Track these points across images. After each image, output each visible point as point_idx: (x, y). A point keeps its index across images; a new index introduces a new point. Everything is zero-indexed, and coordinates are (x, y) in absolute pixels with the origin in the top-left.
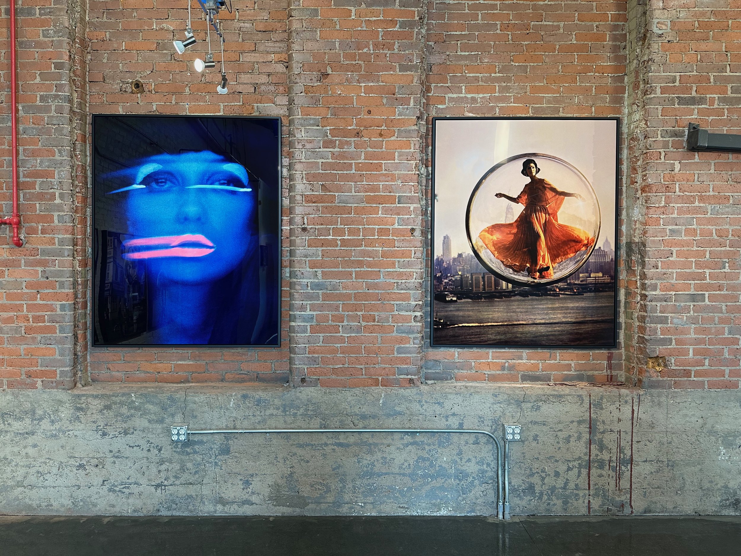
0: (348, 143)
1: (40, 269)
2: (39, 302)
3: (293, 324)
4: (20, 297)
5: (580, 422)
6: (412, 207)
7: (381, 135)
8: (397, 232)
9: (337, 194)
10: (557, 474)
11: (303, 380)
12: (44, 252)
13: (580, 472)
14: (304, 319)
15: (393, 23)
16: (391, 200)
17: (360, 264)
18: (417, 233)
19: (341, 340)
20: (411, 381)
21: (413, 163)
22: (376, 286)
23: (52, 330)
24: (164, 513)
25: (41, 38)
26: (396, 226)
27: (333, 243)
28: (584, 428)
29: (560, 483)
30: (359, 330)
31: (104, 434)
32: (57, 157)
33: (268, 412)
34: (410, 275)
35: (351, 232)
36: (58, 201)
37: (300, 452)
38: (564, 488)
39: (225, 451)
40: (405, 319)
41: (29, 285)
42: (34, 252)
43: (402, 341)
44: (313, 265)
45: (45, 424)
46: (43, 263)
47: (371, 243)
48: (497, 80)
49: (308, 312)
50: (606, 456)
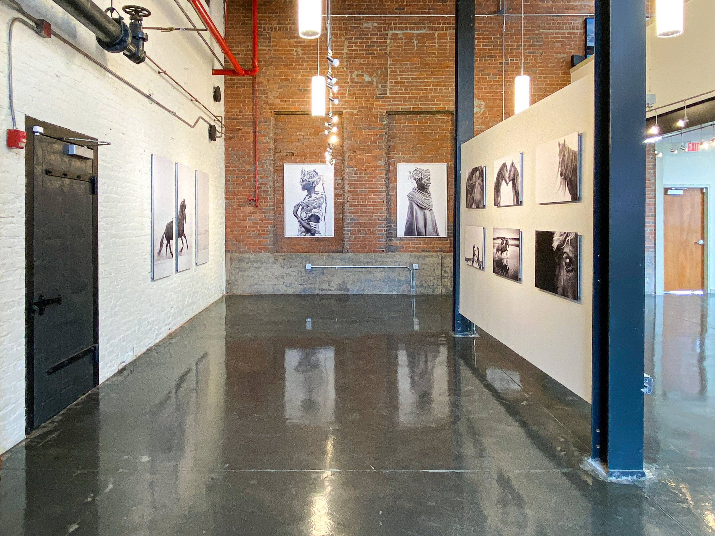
0: (362, 173)
1: (263, 214)
2: (263, 225)
3: (344, 232)
4: (256, 223)
5: (438, 264)
6: (383, 193)
7: (373, 171)
8: (378, 202)
9: (358, 190)
10: (431, 281)
11: (348, 251)
12: (265, 209)
13: (438, 280)
14: (348, 231)
15: (377, 135)
16: (376, 191)
17: (366, 212)
18: (385, 202)
19: (360, 237)
20: (383, 251)
21: (384, 179)
22: (371, 220)
23: (267, 234)
24: (303, 293)
25: (264, 140)
26: (378, 200)
27: (357, 206)
28: (439, 266)
29: (432, 284)
30: (366, 234)
31: (284, 268)
32: (269, 179)
33: (336, 261)
34: (383, 216)
35: (364, 202)
36: (269, 193)
37: (346, 274)
38: (433, 285)
39: (323, 273)
40: (381, 231)
41: (260, 220)
42: (261, 209)
43: (380, 238)
44: (351, 213)
45: (265, 265)
46: (265, 213)
47: (370, 205)
48: (412, 151)
49: (349, 228)
50: (446, 275)
